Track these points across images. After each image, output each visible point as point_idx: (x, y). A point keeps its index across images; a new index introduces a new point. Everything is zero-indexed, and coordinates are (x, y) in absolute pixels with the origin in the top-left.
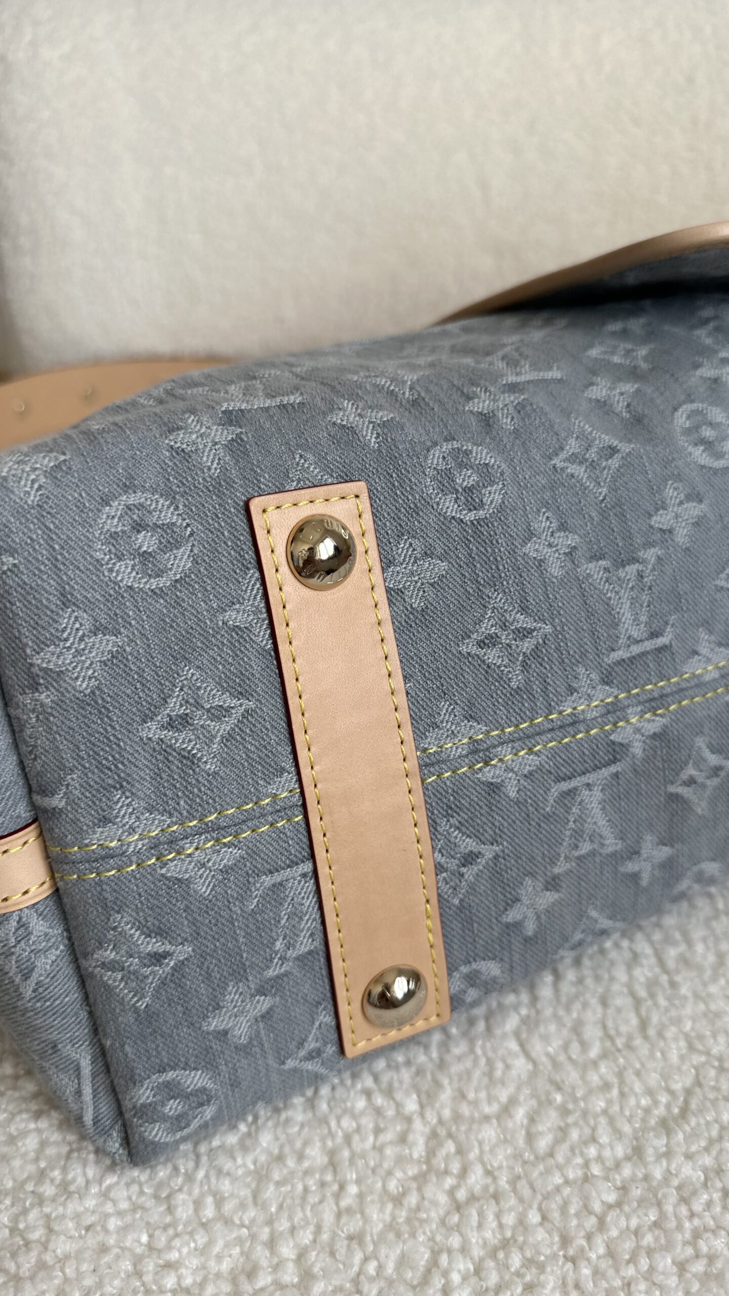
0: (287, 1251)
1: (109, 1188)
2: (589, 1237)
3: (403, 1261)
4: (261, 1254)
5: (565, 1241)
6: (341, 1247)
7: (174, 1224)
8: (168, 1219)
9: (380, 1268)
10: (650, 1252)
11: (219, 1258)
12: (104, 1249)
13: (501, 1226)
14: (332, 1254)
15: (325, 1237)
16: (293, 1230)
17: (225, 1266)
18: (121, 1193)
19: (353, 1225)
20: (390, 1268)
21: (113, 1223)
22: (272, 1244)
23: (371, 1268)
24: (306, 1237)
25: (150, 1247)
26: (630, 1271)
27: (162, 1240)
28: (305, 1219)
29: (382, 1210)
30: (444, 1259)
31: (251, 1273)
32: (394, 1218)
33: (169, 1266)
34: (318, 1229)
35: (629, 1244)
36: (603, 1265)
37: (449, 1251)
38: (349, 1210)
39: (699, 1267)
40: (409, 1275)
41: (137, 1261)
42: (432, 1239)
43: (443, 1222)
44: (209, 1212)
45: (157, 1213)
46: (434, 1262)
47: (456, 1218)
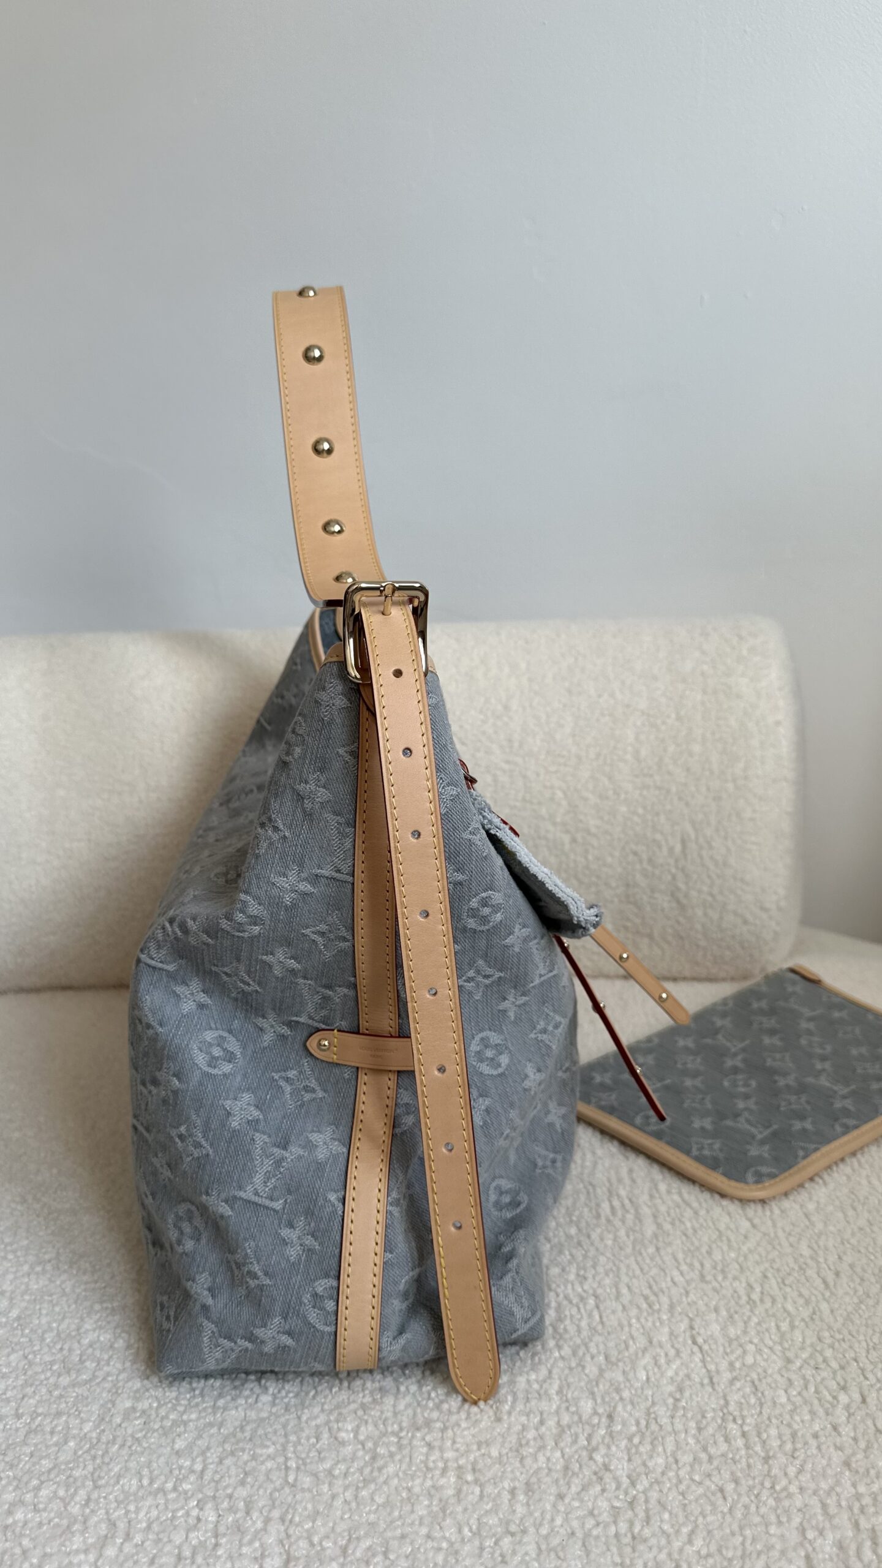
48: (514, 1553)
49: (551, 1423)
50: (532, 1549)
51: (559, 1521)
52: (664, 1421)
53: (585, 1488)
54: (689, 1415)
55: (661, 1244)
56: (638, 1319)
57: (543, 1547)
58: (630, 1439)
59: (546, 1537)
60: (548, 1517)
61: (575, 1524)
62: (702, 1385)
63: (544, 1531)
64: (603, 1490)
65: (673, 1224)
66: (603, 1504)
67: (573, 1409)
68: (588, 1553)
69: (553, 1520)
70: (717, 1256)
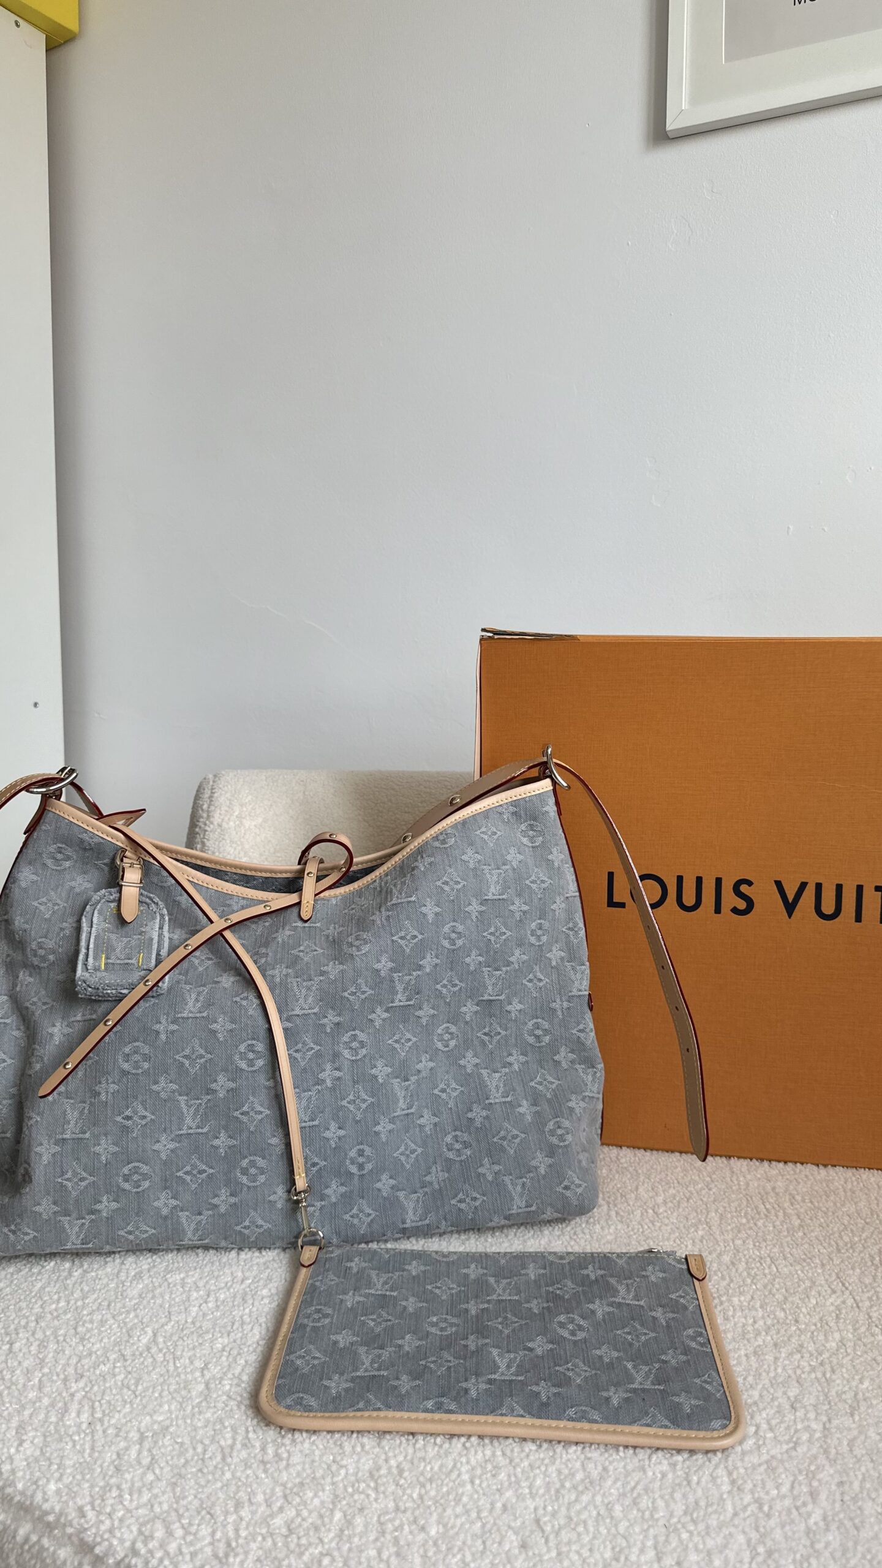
0: (393, 1463)
1: (314, 1441)
2: (521, 1460)
3: (441, 1466)
4: (381, 1462)
5: (511, 1461)
6: (416, 1461)
7: (344, 1453)
8: (341, 1451)
9: (432, 1469)
10: (546, 1465)
11: (364, 1465)
12: (313, 1461)
13: (484, 1455)
14: (412, 1463)
15: (409, 1458)
16: (395, 1456)
17: (367, 1467)
18: (318, 1442)
19: (419, 1454)
20: (436, 1468)
21: (317, 1453)
22: (386, 1461)
23: (428, 1468)
24: (401, 1458)
25: (334, 1461)
26: (538, 1471)
27: (339, 1458)
28: (401, 1452)
29: (433, 1449)
30: (459, 1465)
31: (379, 1469)
32: (438, 1452)
33: (342, 1467)
34: (405, 1457)
35: (538, 1463)
36: (526, 1469)
37: (461, 1463)
38: (420, 1449)
39: (566, 1471)
40: (444, 1470)
41: (329, 1467)
42: (455, 1460)
43: (460, 1454)
44: (359, 1449)
45: (336, 1450)
46: (455, 1466)
47: (465, 1452)
48: (756, 1384)
49: (761, 1323)
50: (767, 1381)
51: (780, 1370)
52: (832, 1324)
53: (791, 1354)
54: (848, 1322)
55: (806, 1231)
56: (802, 1272)
57: (774, 1382)
58: (813, 1333)
59: (774, 1378)
60: (772, 1368)
61: (790, 1372)
62: (852, 1307)
63: (772, 1374)
64: (802, 1357)
65: (811, 1219)
66: (804, 1363)
67: (772, 1316)
68: (802, 1386)
69: (776, 1369)
70: (846, 1239)
